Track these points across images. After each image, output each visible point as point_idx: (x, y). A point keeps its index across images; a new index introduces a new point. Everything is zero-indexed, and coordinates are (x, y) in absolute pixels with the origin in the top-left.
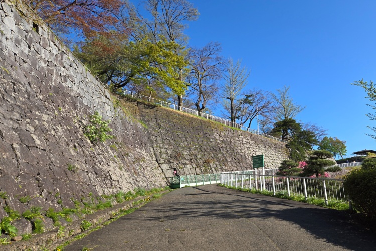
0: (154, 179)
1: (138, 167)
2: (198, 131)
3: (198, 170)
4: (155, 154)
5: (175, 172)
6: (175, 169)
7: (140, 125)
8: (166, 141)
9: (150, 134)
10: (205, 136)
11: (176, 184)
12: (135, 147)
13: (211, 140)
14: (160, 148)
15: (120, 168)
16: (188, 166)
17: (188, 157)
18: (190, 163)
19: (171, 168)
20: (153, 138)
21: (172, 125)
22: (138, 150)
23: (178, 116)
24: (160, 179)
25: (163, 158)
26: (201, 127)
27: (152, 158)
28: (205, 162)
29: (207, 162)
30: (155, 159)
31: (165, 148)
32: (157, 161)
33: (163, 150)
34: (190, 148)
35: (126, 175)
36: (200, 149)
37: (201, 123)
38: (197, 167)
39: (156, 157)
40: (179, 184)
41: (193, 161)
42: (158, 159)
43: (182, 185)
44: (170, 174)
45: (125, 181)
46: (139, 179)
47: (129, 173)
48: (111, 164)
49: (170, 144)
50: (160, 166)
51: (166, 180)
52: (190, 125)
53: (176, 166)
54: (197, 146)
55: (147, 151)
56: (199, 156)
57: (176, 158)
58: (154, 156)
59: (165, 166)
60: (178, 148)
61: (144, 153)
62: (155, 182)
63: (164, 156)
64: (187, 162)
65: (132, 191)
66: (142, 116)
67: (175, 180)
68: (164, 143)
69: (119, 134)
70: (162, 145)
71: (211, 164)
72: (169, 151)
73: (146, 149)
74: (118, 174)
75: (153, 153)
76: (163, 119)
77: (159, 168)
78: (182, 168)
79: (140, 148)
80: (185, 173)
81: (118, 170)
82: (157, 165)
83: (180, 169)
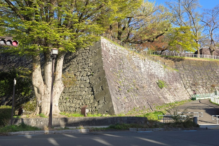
0: (182, 97)
1: (175, 93)
2: (208, 68)
3: (207, 91)
4: (183, 84)
5: (194, 92)
6: (194, 91)
7: (175, 71)
8: (189, 77)
9: (180, 74)
10: (212, 71)
11: (194, 98)
12: (174, 83)
13: (217, 72)
14: (186, 80)
15: (169, 95)
16: (201, 89)
17: (201, 84)
18: (203, 87)
19: (192, 90)
20: (182, 76)
21: (192, 67)
22: (175, 84)
23: (195, 62)
24: (186, 96)
25: (188, 86)
26: (210, 66)
27: (182, 86)
28: (212, 86)
29: (213, 86)
30: (183, 86)
31: (188, 80)
32: (185, 87)
33: (187, 81)
34: (202, 79)
35: (171, 97)
36: (209, 79)
37: (210, 63)
38: (207, 89)
39: (184, 85)
40: (195, 98)
41: (204, 86)
42: (185, 86)
43: (197, 99)
44: (191, 93)
45: (171, 99)
46: (176, 98)
47: (172, 96)
48: (167, 94)
49: (191, 78)
50: (186, 90)
51: (189, 96)
52: (203, 66)
53: (194, 89)
54: (207, 77)
55: (180, 83)
56: (208, 83)
57: (194, 85)
58: (183, 85)
59: (189, 90)
60: (195, 80)
61: (178, 84)
62: (183, 98)
63: (188, 84)
64: (200, 86)
65: (174, 102)
66: (176, 65)
67: (194, 96)
68: (187, 77)
69: (167, 80)
70: (187, 79)
71: (215, 87)
72: (190, 82)
73: (179, 82)
74: (169, 97)
75: (182, 83)
76: (187, 65)
77: (186, 91)
78: (197, 90)
79: (176, 83)
80: (199, 93)
81: (169, 96)
82: (185, 89)
83: (197, 91)
